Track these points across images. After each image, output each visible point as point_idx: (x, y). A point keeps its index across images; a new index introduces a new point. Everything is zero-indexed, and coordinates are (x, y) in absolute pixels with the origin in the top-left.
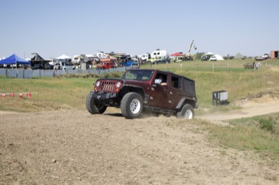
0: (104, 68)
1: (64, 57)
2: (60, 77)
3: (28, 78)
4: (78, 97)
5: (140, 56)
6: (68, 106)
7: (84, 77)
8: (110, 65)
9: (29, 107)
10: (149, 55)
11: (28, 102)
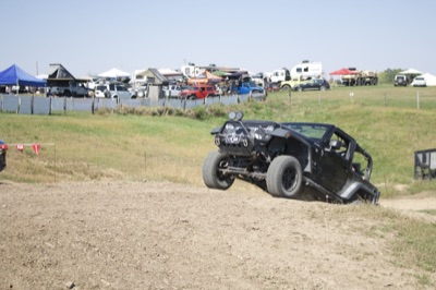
0: (194, 97)
1: (114, 73)
2: (104, 112)
3: (41, 114)
4: (138, 154)
5: (268, 74)
6: (118, 172)
7: (154, 114)
8: (206, 91)
9: (40, 171)
10: (288, 72)
11: (38, 163)
